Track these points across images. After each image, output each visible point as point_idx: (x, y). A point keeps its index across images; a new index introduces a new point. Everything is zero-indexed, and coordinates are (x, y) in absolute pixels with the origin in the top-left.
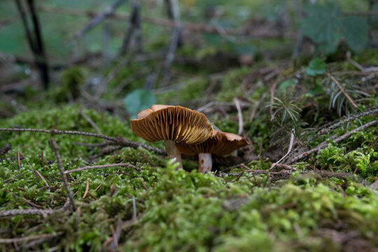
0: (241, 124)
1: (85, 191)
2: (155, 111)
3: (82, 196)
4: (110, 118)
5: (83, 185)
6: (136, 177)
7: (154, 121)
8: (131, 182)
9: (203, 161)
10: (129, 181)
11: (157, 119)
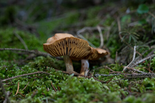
0: (102, 40)
1: (17, 89)
2: (58, 39)
3: (15, 93)
4: (31, 36)
5: (16, 86)
6: (48, 80)
7: (57, 46)
8: (45, 84)
9: (84, 64)
10: (43, 83)
11: (59, 45)
